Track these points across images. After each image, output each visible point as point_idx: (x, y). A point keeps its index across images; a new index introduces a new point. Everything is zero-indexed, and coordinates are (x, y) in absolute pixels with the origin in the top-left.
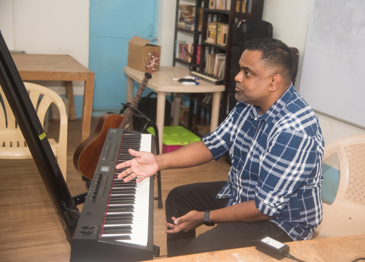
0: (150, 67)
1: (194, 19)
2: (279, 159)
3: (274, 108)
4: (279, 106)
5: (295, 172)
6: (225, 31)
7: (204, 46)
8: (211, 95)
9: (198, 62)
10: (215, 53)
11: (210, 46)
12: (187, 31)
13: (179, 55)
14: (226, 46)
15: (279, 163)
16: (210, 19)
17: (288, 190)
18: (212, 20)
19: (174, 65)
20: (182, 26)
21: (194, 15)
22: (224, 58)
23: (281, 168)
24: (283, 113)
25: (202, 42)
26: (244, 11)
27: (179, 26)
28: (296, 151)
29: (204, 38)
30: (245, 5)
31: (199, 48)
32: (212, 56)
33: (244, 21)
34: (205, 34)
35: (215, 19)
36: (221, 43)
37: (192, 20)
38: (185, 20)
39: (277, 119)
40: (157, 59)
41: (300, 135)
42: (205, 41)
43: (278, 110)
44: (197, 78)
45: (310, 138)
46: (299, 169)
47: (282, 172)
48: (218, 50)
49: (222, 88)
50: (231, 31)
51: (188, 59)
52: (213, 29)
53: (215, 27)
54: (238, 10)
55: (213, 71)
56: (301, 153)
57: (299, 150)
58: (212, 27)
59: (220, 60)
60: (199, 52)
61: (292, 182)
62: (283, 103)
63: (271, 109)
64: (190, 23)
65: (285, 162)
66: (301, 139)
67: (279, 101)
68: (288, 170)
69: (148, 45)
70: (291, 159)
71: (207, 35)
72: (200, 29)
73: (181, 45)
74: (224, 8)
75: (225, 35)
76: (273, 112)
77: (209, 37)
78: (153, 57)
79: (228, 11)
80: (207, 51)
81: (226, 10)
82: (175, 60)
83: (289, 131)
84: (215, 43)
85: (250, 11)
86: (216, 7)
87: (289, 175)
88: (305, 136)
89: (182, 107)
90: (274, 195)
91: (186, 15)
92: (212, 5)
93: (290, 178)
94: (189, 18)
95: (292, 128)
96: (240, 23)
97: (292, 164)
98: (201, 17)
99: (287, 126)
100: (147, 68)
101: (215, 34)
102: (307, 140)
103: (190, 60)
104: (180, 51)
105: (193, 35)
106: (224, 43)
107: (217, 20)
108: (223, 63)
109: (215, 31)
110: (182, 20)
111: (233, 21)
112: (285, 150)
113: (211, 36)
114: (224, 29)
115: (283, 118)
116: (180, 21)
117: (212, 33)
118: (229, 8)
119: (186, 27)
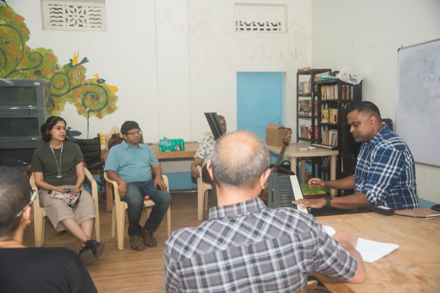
0: (286, 138)
1: (311, 108)
2: (378, 163)
3: (375, 138)
4: (378, 136)
5: (390, 171)
6: (335, 113)
7: (320, 125)
8: (329, 157)
9: (316, 138)
10: (329, 130)
11: (324, 125)
12: (306, 117)
13: (301, 135)
14: (336, 123)
15: (379, 166)
16: (322, 107)
17: (387, 183)
18: (324, 107)
19: (298, 141)
20: (303, 114)
21: (310, 106)
22: (336, 132)
23: (380, 169)
24: (380, 140)
25: (318, 123)
26: (348, 98)
27: (300, 115)
28: (389, 158)
29: (320, 120)
30: (349, 94)
31: (316, 128)
32: (327, 132)
33: (349, 104)
34: (320, 117)
35: (326, 106)
36: (333, 121)
37: (309, 109)
38: (304, 110)
39: (377, 144)
40: (290, 132)
41: (391, 149)
42: (320, 122)
43: (378, 139)
44: (317, 148)
45: (398, 151)
46: (392, 169)
47: (382, 171)
48: (331, 127)
49: (336, 152)
50: (339, 113)
51: (308, 137)
52: (326, 113)
53: (327, 111)
54: (343, 98)
55: (328, 142)
56: (392, 160)
57: (391, 157)
58: (325, 112)
59: (333, 135)
60: (317, 131)
61: (389, 177)
62: (380, 135)
63: (373, 139)
64: (308, 112)
65: (382, 164)
66: (392, 151)
67: (378, 134)
68: (385, 170)
69: (279, 128)
70: (386, 163)
71: (322, 118)
72: (316, 114)
73: (302, 128)
74: (333, 98)
75: (335, 116)
76: (374, 141)
77: (323, 119)
78: (288, 131)
79: (336, 99)
80: (322, 129)
81: (334, 99)
82: (298, 139)
83: (384, 147)
84: (328, 122)
85: (352, 98)
86: (326, 98)
87: (386, 172)
88: (395, 150)
89: (306, 172)
90: (378, 186)
91: (304, 106)
92: (324, 97)
93: (387, 175)
94: (307, 108)
95: (385, 146)
96: (346, 106)
97: (387, 165)
98: (316, 106)
99: (382, 145)
100: (284, 139)
101: (328, 116)
102: (395, 152)
103: (310, 137)
104: (302, 132)
105: (311, 119)
106: (335, 121)
107: (328, 107)
108: (336, 136)
109: (327, 114)
110: (301, 110)
111: (340, 106)
112: (382, 157)
113: (325, 118)
114: (334, 112)
115: (381, 143)
116: (300, 111)
117: (325, 116)
118: (336, 97)
119: (305, 115)
